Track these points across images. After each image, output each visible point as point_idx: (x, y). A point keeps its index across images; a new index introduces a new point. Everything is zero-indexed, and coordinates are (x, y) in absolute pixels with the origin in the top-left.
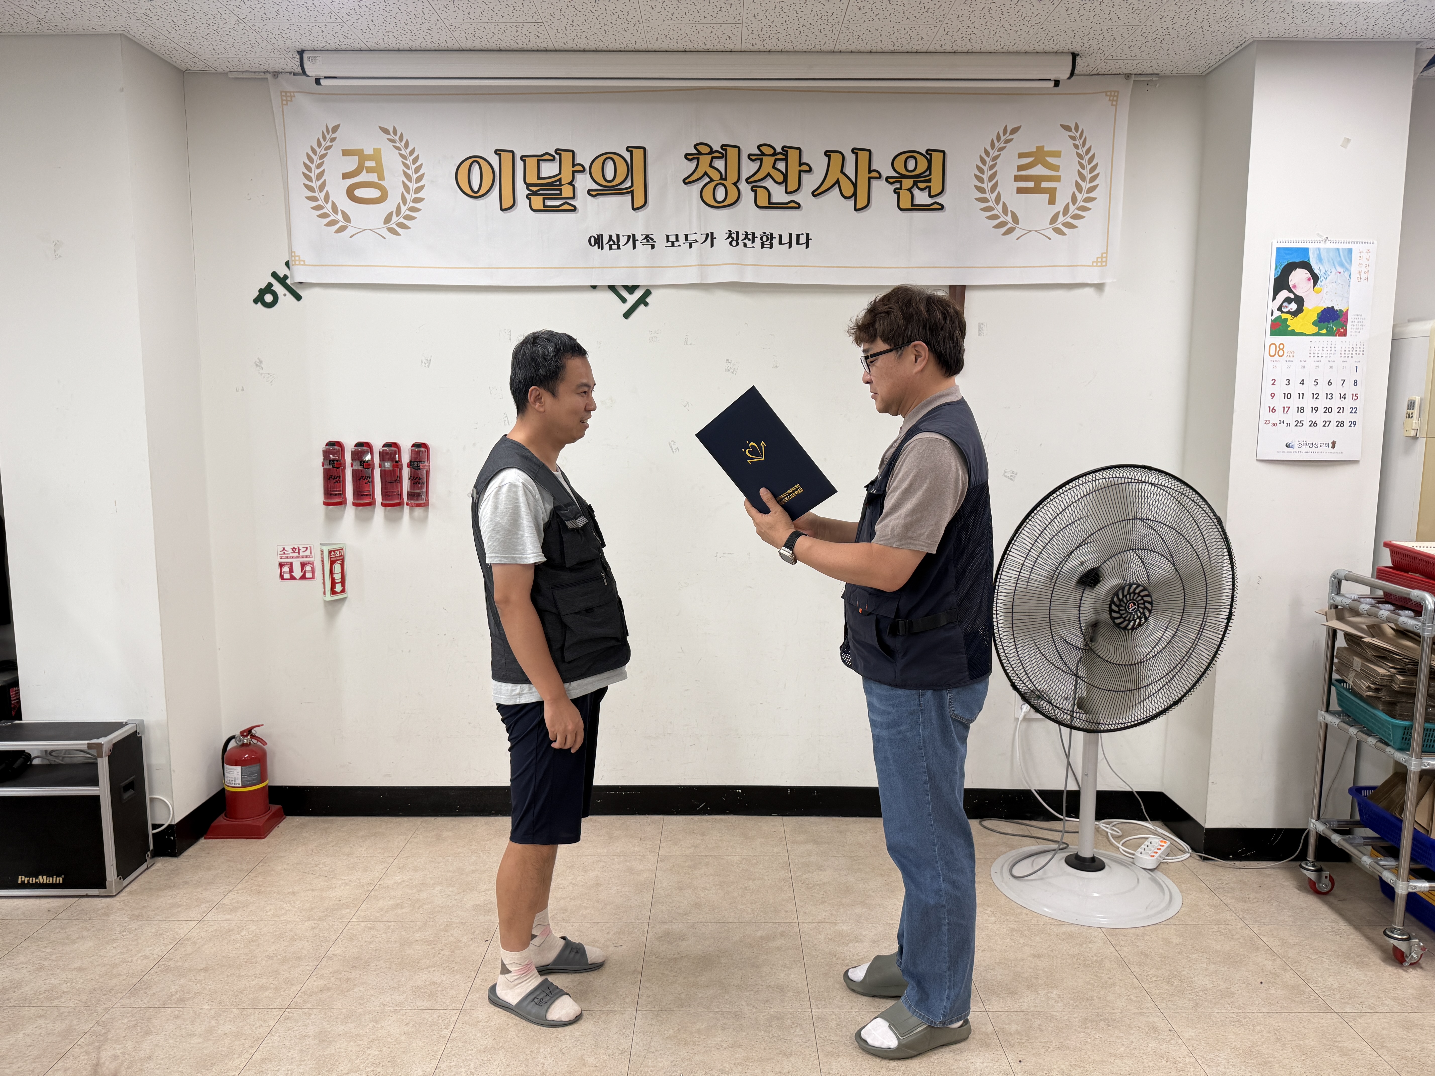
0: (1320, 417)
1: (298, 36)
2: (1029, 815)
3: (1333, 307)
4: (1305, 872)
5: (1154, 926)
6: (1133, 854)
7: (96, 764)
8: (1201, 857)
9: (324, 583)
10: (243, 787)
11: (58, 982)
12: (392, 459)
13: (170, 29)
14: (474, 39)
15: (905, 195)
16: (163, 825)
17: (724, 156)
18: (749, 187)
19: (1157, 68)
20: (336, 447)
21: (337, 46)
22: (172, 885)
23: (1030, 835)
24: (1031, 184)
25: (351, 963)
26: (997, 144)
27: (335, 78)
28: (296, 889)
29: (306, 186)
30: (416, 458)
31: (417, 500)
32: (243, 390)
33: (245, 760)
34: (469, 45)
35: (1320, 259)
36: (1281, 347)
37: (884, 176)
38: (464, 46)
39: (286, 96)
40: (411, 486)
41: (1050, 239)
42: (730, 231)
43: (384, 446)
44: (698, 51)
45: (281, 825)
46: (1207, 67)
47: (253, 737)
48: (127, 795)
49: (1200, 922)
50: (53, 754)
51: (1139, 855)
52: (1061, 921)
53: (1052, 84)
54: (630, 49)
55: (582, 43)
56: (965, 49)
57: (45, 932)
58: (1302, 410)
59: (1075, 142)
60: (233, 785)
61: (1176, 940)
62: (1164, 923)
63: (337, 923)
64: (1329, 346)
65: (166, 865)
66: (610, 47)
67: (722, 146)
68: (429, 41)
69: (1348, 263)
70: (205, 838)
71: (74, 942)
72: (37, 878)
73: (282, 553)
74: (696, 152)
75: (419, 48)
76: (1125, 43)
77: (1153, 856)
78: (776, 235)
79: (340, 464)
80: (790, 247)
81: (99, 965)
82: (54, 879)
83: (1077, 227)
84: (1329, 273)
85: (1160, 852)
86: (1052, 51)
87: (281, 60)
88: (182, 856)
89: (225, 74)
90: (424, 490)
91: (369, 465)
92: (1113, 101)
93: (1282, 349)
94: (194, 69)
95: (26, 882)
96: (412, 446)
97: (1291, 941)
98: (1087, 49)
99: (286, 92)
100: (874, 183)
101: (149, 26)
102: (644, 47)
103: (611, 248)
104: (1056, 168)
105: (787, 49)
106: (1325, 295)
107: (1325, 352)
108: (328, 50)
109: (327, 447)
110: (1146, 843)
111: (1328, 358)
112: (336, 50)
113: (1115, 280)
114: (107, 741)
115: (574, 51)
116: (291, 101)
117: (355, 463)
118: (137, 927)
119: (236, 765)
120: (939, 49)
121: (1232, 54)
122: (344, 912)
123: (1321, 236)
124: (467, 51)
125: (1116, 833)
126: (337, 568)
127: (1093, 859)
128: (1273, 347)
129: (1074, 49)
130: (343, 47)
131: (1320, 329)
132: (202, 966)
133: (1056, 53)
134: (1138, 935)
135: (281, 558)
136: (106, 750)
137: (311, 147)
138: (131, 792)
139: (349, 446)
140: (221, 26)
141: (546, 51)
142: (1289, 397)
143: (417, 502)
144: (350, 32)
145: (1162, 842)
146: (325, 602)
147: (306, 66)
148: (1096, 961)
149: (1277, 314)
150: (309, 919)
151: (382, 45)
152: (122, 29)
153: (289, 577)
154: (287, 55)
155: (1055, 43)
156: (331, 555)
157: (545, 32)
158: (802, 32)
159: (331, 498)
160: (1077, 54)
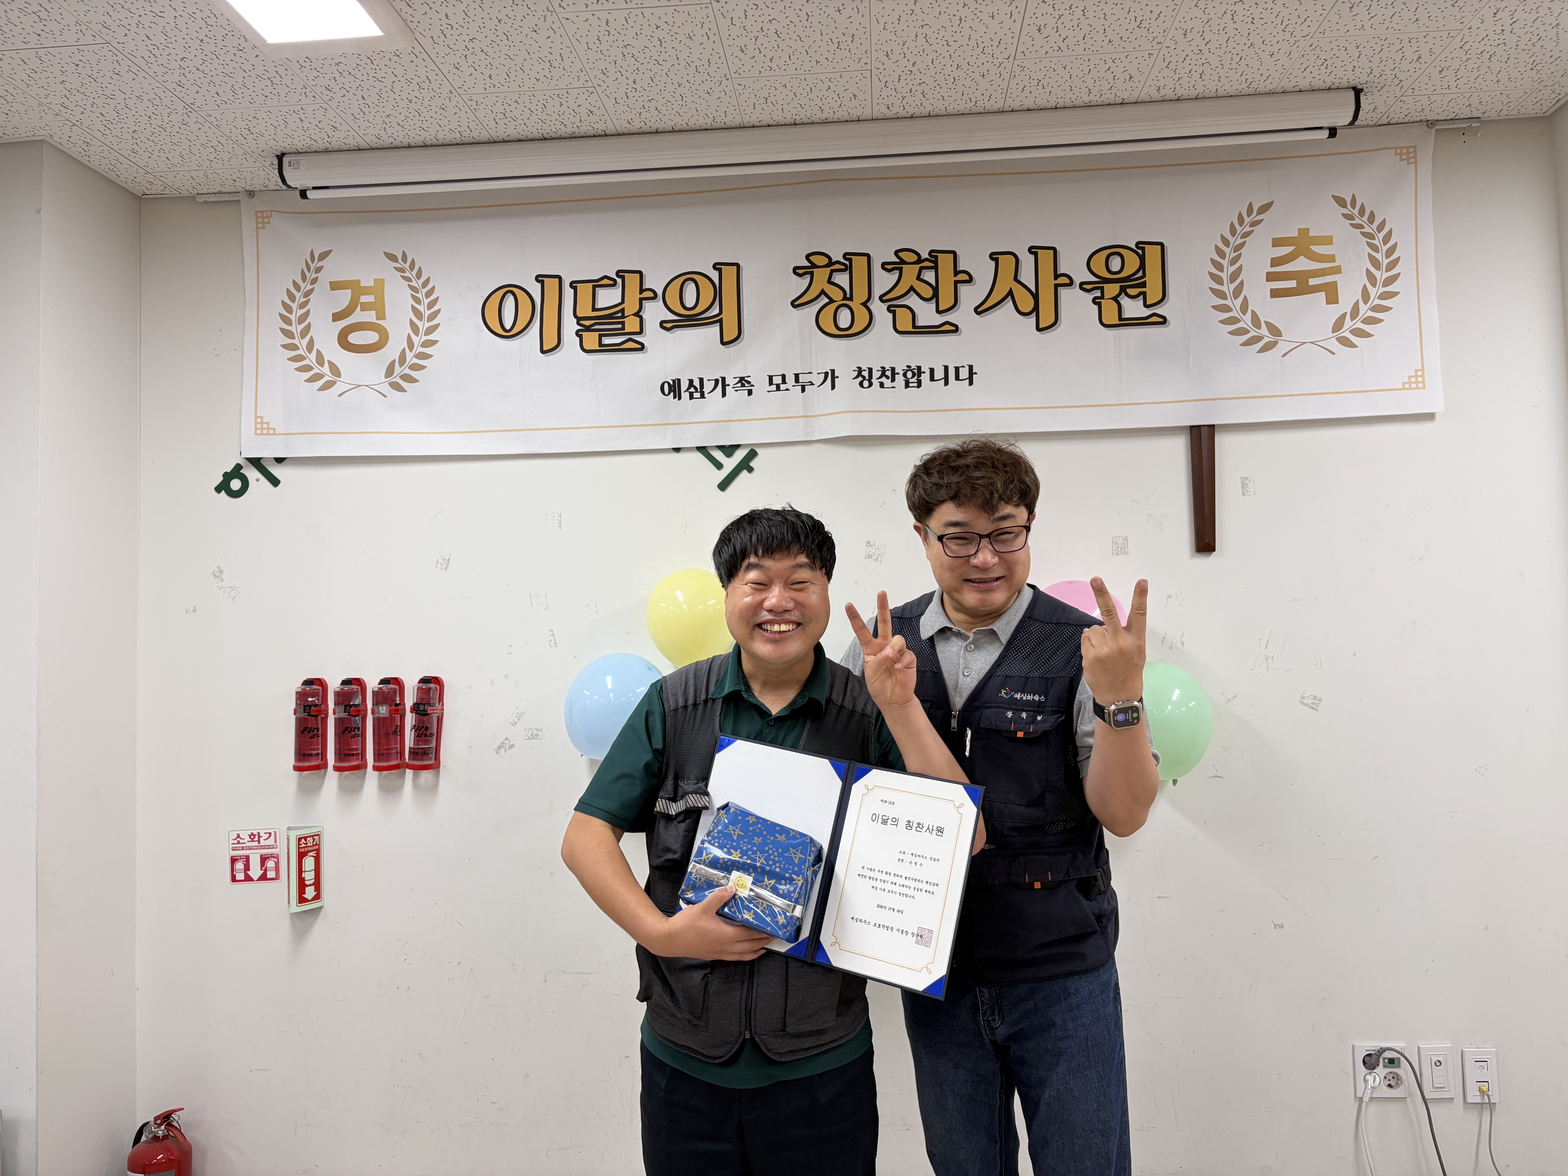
1: (271, 130)
9: (289, 886)
12: (391, 702)
13: (102, 128)
14: (506, 121)
15: (1109, 306)
17: (848, 268)
18: (885, 307)
19: (1479, 107)
20: (315, 687)
21: (328, 144)
24: (1293, 284)
26: (1239, 228)
27: (327, 188)
29: (284, 331)
30: (424, 699)
31: (425, 759)
32: (195, 611)
33: (154, 1164)
34: (500, 133)
37: (1077, 281)
38: (494, 134)
39: (263, 217)
40: (415, 739)
41: (1333, 353)
42: (859, 367)
43: (380, 684)
44: (812, 123)
46: (1554, 101)
47: (172, 1126)
53: (1326, 133)
54: (718, 125)
55: (653, 120)
56: (1193, 93)
59: (1353, 222)
66: (691, 124)
67: (844, 255)
68: (446, 129)
73: (236, 842)
74: (808, 264)
75: (435, 142)
76: (1433, 65)
78: (925, 369)
79: (320, 711)
80: (946, 384)
83: (1373, 335)
86: (1323, 86)
87: (259, 172)
89: (192, 198)
90: (434, 745)
91: (359, 711)
92: (1408, 160)
94: (153, 192)
96: (419, 682)
98: (1376, 79)
99: (262, 213)
100: (1063, 292)
101: (74, 125)
102: (737, 121)
103: (692, 397)
104: (1328, 259)
105: (937, 111)
108: (315, 152)
109: (303, 687)
112: (326, 151)
115: (643, 133)
116: (268, 223)
117: (340, 710)
120: (1156, 96)
124: (500, 142)
126: (309, 863)
129: (1357, 80)
130: (335, 145)
133: (1329, 89)
135: (234, 849)
137: (293, 281)
139: (334, 685)
140: (166, 120)
141: (606, 135)
143: (425, 763)
144: (339, 120)
146: (291, 914)
147: (286, 176)
151: (386, 141)
152: (42, 132)
153: (243, 878)
154: (264, 163)
155: (1329, 71)
156: (299, 845)
157: (599, 104)
158: (957, 78)
159: (304, 761)
160: (1362, 90)
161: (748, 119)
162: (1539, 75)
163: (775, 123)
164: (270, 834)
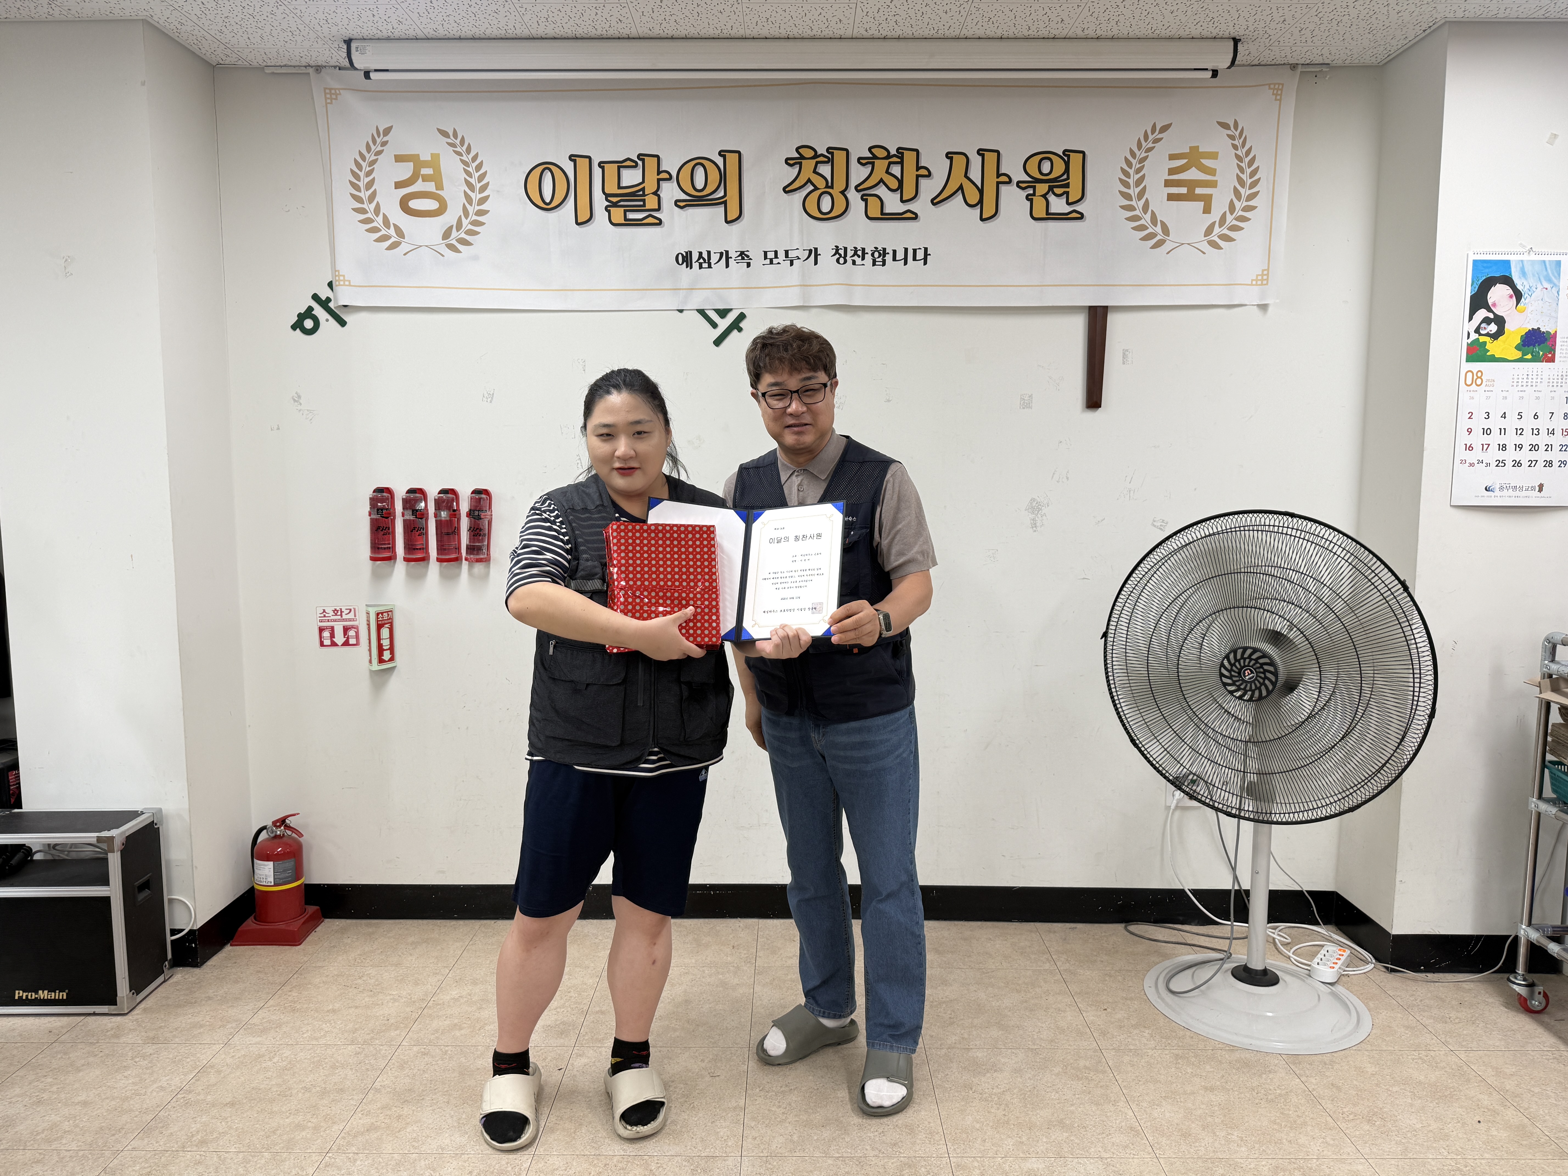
0: (1525, 456)
1: (346, 21)
2: (1181, 918)
3: (1539, 328)
4: (1515, 987)
5: (1343, 1052)
6: (1309, 965)
7: (107, 859)
8: (1387, 968)
9: (370, 650)
10: (275, 885)
11: (59, 1119)
12: (449, 507)
13: (199, 13)
14: (547, 24)
15: (1039, 202)
16: (183, 930)
17: (830, 161)
18: (859, 195)
19: (1329, 56)
20: (385, 494)
21: (390, 34)
22: (193, 1001)
23: (1184, 941)
24: (1184, 190)
25: (403, 1096)
26: (1144, 144)
27: (387, 70)
28: (337, 1006)
29: (353, 196)
30: (477, 506)
31: (478, 554)
32: (278, 429)
33: (278, 854)
34: (541, 31)
35: (1523, 273)
36: (1479, 375)
37: (1015, 180)
38: (534, 33)
39: (331, 94)
40: (470, 539)
41: (1204, 253)
42: (837, 247)
43: (439, 493)
44: (803, 38)
45: (318, 929)
46: (1386, 56)
47: (288, 827)
48: (142, 896)
49: (1396, 1047)
50: (57, 848)
51: (1316, 966)
52: (1233, 1046)
53: (1210, 74)
54: (725, 36)
55: (671, 29)
56: (1110, 34)
57: (45, 1057)
58: (1503, 447)
59: (1233, 142)
60: (264, 884)
61: (1370, 1069)
62: (1354, 1048)
63: (385, 1047)
64: (1535, 373)
65: (186, 977)
66: (702, 34)
67: (828, 150)
68: (495, 27)
69: (1555, 277)
70: (231, 945)
71: (78, 1070)
72: (37, 993)
73: (322, 615)
74: (798, 156)
75: (483, 36)
76: (1295, 26)
77: (1333, 968)
78: (889, 250)
79: (390, 514)
80: (906, 263)
81: (107, 1098)
82: (57, 994)
83: (1235, 240)
84: (1535, 290)
85: (1340, 962)
86: (1210, 35)
87: (324, 52)
88: (204, 966)
89: (261, 69)
90: (486, 543)
91: (423, 514)
92: (1276, 95)
93: (1480, 378)
94: (227, 62)
95: (24, 998)
96: (472, 493)
97: (1506, 1070)
98: (1252, 33)
99: (331, 89)
100: (1003, 188)
101: (175, 9)
102: (741, 32)
103: (701, 267)
104: (1212, 172)
105: (905, 35)
106: (1529, 315)
107: (1530, 380)
108: (379, 39)
109: (375, 494)
110: (1323, 952)
111: (1534, 388)
112: (388, 39)
113: (1278, 301)
114: (119, 833)
115: (661, 38)
116: (336, 99)
117: (406, 513)
118: (152, 1051)
119: (268, 860)
120: (1080, 34)
121: (1417, 39)
122: (393, 1034)
123: (1524, 246)
124: (538, 39)
125: (1285, 940)
126: (385, 632)
127: (1265, 972)
128: (1470, 374)
129: (1237, 33)
130: (397, 34)
131: (1524, 354)
132: (228, 1100)
133: (1216, 38)
134: (1325, 1064)
135: (321, 621)
136: (118, 844)
137: (360, 152)
138: (146, 893)
139: (400, 493)
140: (257, 10)
141: (629, 38)
142: (1488, 432)
143: (478, 557)
144: (406, 16)
145: (1340, 950)
146: (371, 672)
147: (353, 57)
148: (1280, 1095)
149: (1474, 336)
150: (352, 1043)
151: (442, 33)
152: (145, 13)
153: (329, 644)
154: (331, 45)
155: (1215, 26)
156: (378, 618)
157: (629, 15)
158: (925, 13)
159: (378, 553)
160: (1240, 40)
161: (751, 32)
162: (1374, 38)
163: (771, 37)
164: (350, 610)
